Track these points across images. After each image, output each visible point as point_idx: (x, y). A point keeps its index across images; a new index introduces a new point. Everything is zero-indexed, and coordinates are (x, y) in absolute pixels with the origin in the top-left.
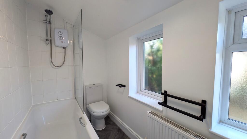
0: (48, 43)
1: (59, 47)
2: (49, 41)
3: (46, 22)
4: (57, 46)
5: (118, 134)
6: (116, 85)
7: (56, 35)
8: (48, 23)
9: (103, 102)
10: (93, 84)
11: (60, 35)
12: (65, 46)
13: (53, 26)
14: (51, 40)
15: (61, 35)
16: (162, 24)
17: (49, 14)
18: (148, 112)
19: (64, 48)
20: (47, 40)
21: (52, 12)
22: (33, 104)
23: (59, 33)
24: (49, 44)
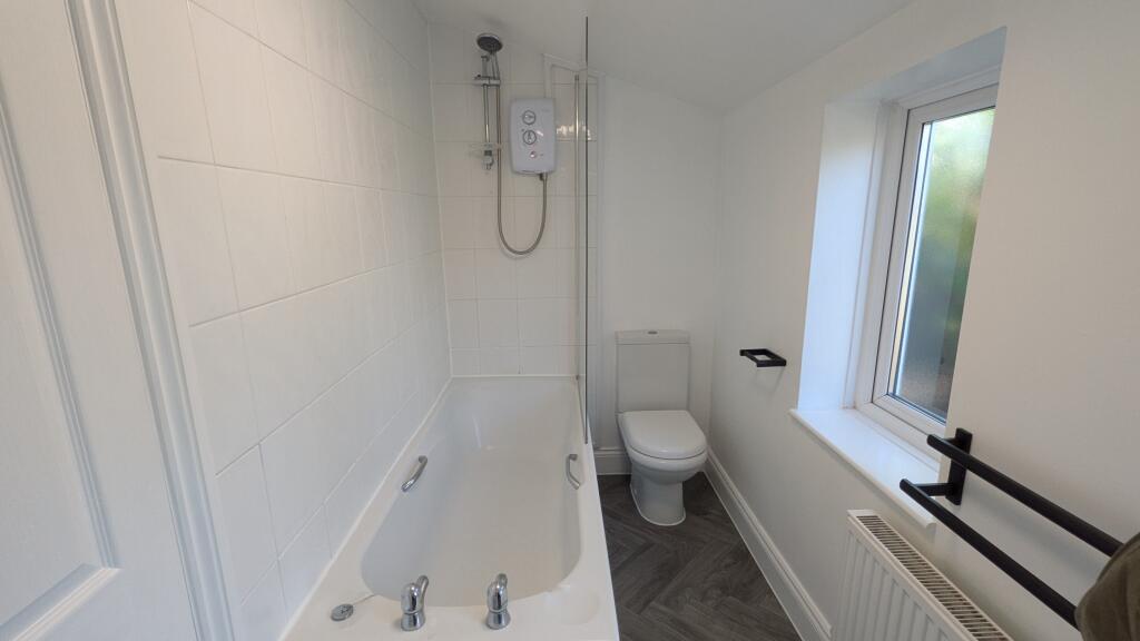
0: (491, 165)
1: (526, 173)
2: (493, 155)
3: (484, 82)
4: (518, 173)
5: (727, 566)
6: (743, 353)
7: (516, 128)
8: (489, 82)
9: (689, 415)
10: (650, 333)
11: (527, 128)
12: (544, 171)
13: (506, 93)
14: (499, 150)
15: (531, 128)
16: (1005, 28)
17: (492, 52)
18: (855, 513)
19: (541, 176)
20: (488, 153)
21: (497, 41)
22: (453, 376)
23: (523, 117)
24: (495, 167)
